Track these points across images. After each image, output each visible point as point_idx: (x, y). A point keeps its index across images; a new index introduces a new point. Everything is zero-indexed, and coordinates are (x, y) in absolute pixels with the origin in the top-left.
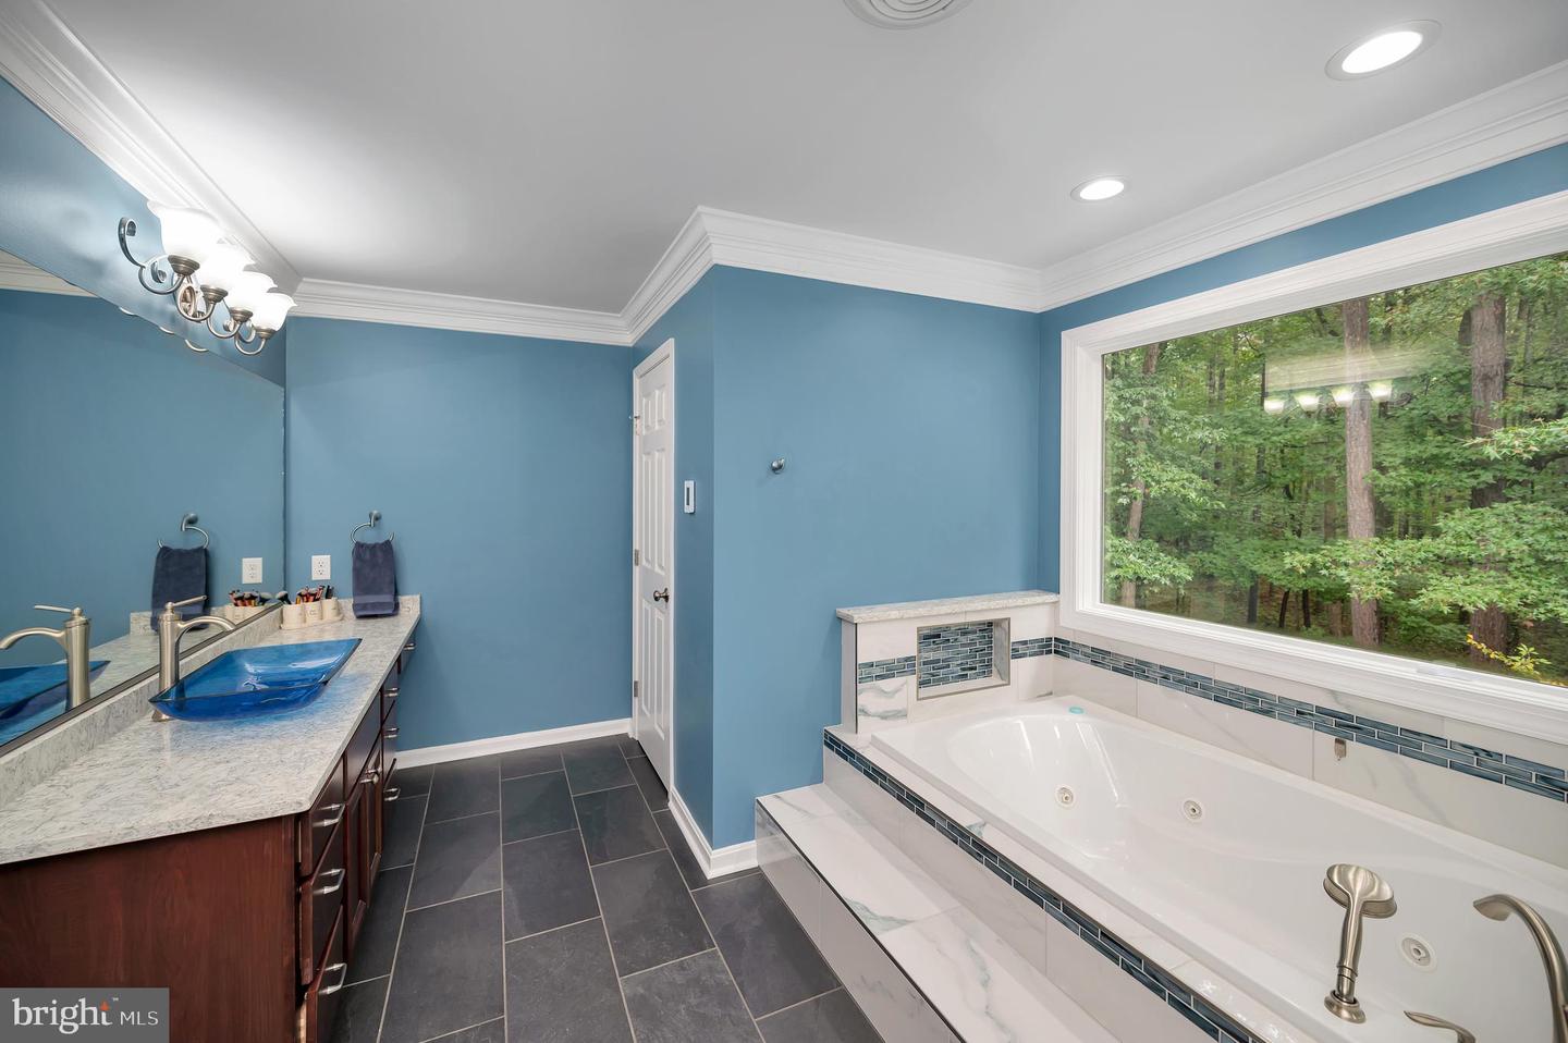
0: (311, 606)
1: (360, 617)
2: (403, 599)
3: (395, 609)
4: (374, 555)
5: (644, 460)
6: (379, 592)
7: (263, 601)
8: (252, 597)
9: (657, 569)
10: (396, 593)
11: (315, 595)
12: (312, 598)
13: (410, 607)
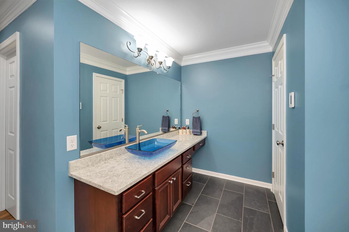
0: (184, 130)
1: (194, 135)
2: (203, 131)
3: (201, 134)
4: (196, 120)
5: (276, 90)
6: (197, 129)
7: (176, 128)
8: (175, 127)
9: (280, 132)
10: (201, 130)
11: (185, 128)
12: (184, 129)
13: (204, 134)
